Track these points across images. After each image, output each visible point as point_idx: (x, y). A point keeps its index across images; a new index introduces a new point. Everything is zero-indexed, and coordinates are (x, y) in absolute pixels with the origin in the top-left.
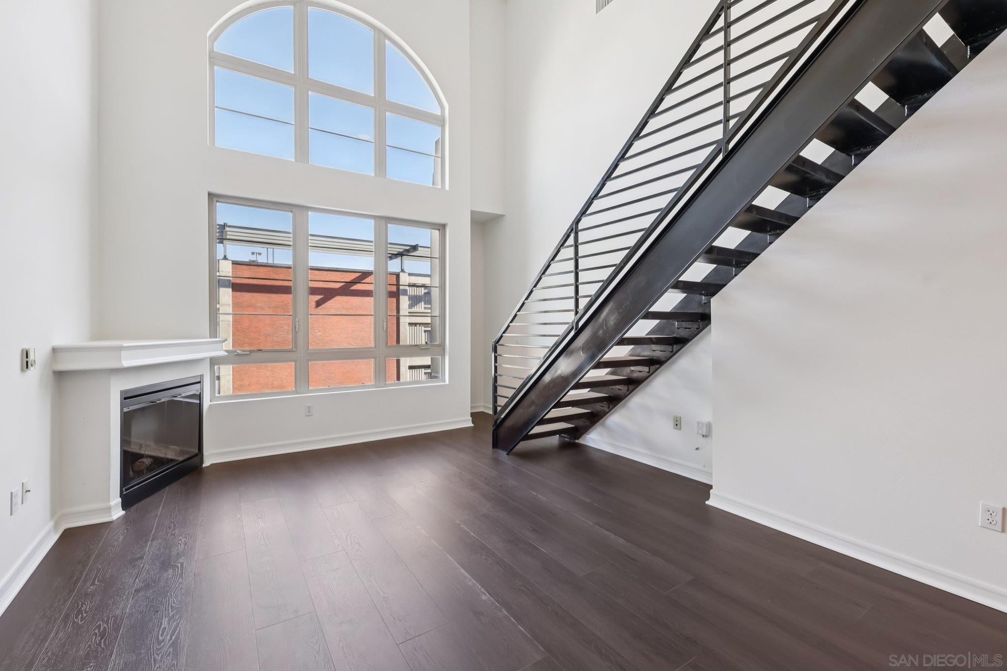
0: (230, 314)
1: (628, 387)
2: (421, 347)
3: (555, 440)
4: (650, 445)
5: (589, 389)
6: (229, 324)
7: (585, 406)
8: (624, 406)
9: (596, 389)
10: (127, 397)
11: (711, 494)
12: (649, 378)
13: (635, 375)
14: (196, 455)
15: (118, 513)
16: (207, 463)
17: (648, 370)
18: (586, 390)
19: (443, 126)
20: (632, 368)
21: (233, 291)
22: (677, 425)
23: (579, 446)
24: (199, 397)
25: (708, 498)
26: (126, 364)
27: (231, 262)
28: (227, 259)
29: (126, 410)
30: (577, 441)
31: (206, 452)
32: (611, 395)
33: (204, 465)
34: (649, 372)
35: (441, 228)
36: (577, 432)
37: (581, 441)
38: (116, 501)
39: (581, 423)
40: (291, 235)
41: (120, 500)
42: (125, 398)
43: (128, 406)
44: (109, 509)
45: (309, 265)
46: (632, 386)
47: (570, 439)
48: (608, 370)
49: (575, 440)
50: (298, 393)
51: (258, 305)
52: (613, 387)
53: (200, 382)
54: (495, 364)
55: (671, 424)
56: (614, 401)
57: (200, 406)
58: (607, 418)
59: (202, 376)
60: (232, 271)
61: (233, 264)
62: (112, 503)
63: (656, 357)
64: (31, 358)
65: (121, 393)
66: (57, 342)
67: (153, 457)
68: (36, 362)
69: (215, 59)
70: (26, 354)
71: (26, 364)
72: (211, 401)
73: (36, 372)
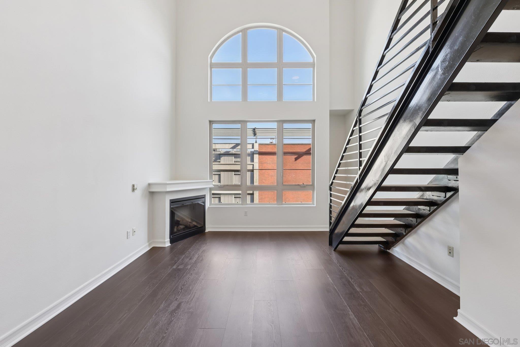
1: (417, 220)
2: (301, 186)
3: (376, 248)
4: (432, 263)
5: (394, 218)
7: (392, 229)
8: (416, 232)
9: (398, 219)
10: (172, 202)
11: (458, 313)
12: (432, 215)
13: (422, 212)
14: (202, 227)
15: (168, 244)
16: (207, 230)
17: (429, 209)
18: (392, 219)
19: (314, 68)
20: (419, 207)
22: (450, 253)
23: (389, 254)
24: (204, 203)
25: (456, 315)
26: (168, 190)
29: (172, 207)
30: (388, 251)
31: (207, 226)
32: (406, 223)
33: (206, 231)
34: (430, 211)
35: (312, 122)
36: (388, 245)
37: (390, 251)
38: (168, 240)
39: (390, 239)
40: (276, 130)
41: (169, 240)
42: (172, 203)
43: (173, 206)
44: (165, 242)
45: (284, 143)
46: (419, 220)
47: (384, 248)
48: (404, 207)
49: (387, 250)
50: (242, 205)
51: (268, 162)
52: (408, 218)
53: (204, 198)
54: (330, 198)
55: (446, 252)
56: (409, 228)
57: (204, 206)
58: (406, 239)
59: (205, 195)
60: (259, 148)
62: (166, 240)
63: (434, 200)
64: (135, 187)
65: (170, 200)
66: (151, 182)
67: (185, 226)
68: (137, 189)
69: (212, 66)
70: (134, 186)
71: (134, 189)
72: (210, 205)
73: (138, 192)
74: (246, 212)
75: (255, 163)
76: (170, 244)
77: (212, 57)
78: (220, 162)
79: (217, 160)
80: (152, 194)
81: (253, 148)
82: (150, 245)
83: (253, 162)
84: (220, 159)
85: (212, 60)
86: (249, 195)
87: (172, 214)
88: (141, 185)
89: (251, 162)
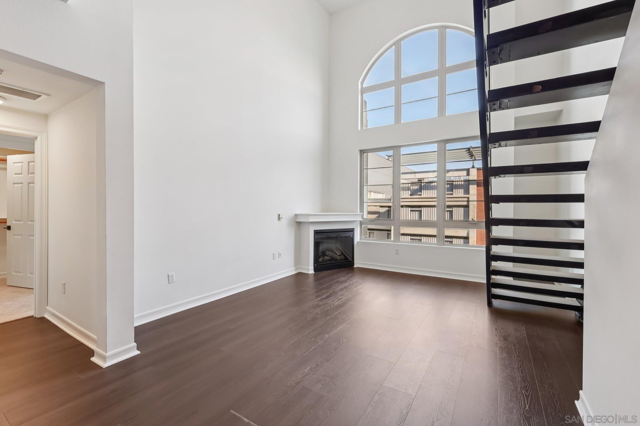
0: (475, 201)
2: (470, 222)
6: (474, 207)
10: (317, 232)
11: (580, 396)
14: (350, 262)
15: (311, 271)
21: (477, 186)
25: (578, 399)
27: (476, 169)
28: (474, 168)
29: (316, 237)
31: (356, 261)
33: (354, 267)
41: (313, 268)
47: (579, 317)
50: (394, 242)
57: (353, 240)
59: (354, 229)
60: (477, 174)
61: (477, 170)
62: (311, 268)
64: (281, 217)
65: (314, 230)
66: (297, 213)
67: (331, 257)
68: (283, 218)
69: (364, 91)
70: (279, 215)
71: (279, 218)
72: (360, 240)
73: (284, 221)
74: (397, 250)
75: (472, 195)
76: (314, 272)
77: (362, 83)
78: (421, 195)
79: (418, 193)
80: (299, 224)
81: (468, 174)
82: (296, 269)
83: (469, 194)
84: (421, 192)
85: (364, 85)
86: (462, 240)
87: (317, 244)
88: (287, 215)
89: (464, 194)
